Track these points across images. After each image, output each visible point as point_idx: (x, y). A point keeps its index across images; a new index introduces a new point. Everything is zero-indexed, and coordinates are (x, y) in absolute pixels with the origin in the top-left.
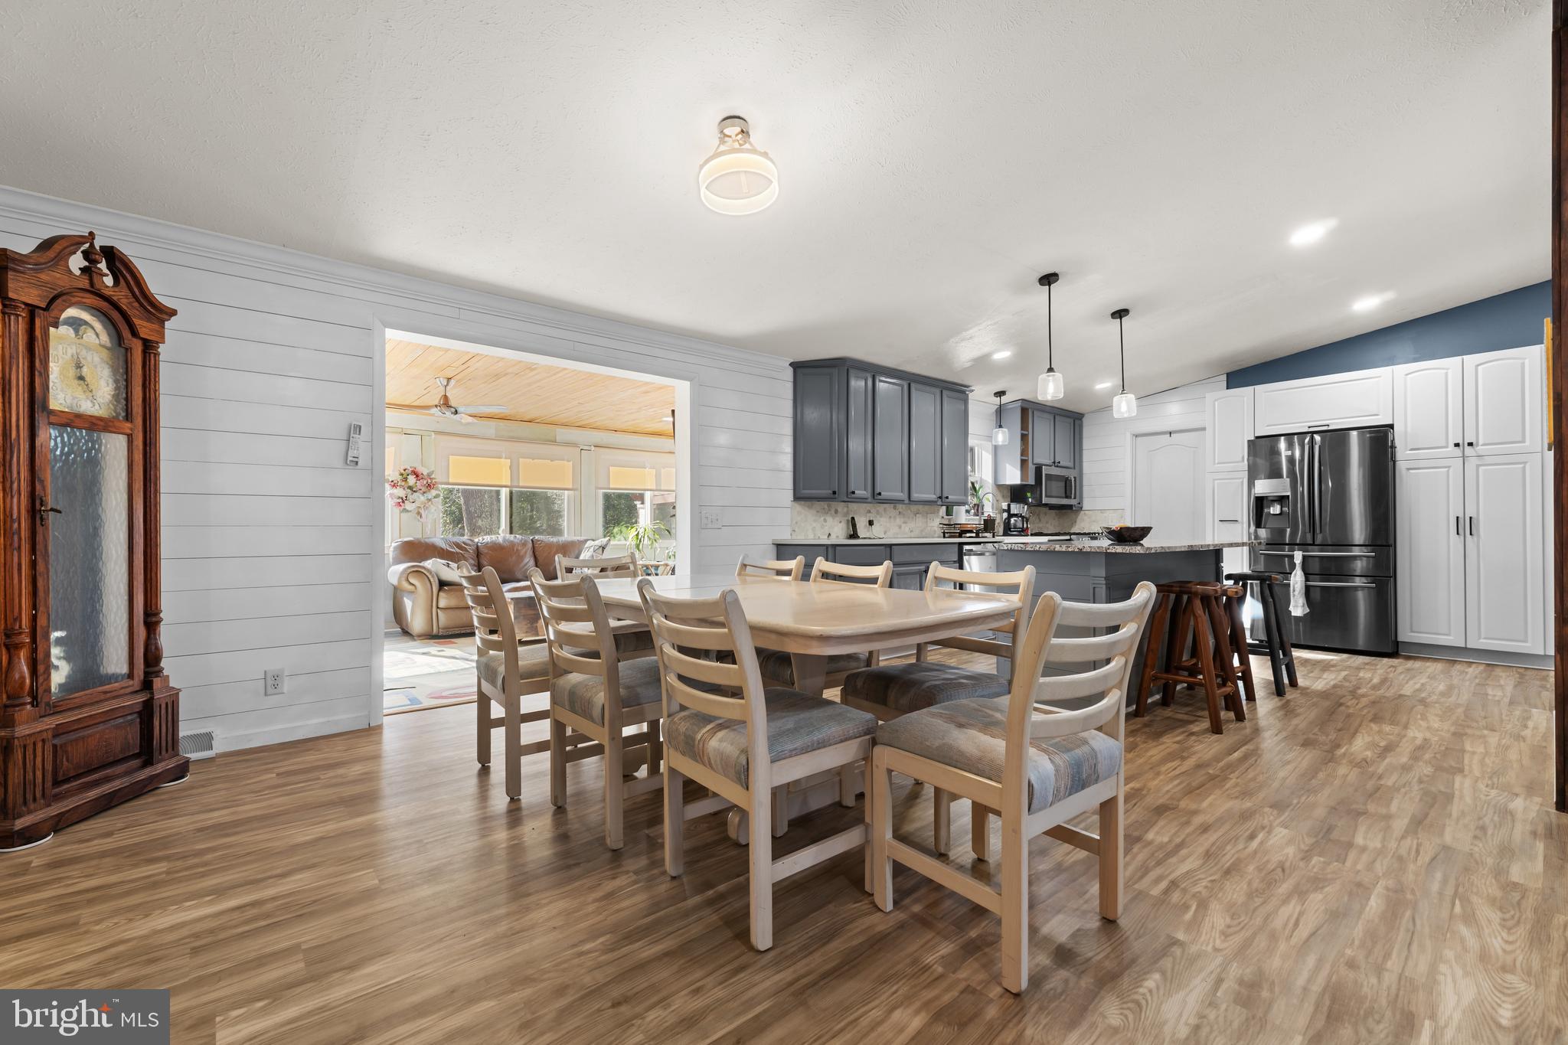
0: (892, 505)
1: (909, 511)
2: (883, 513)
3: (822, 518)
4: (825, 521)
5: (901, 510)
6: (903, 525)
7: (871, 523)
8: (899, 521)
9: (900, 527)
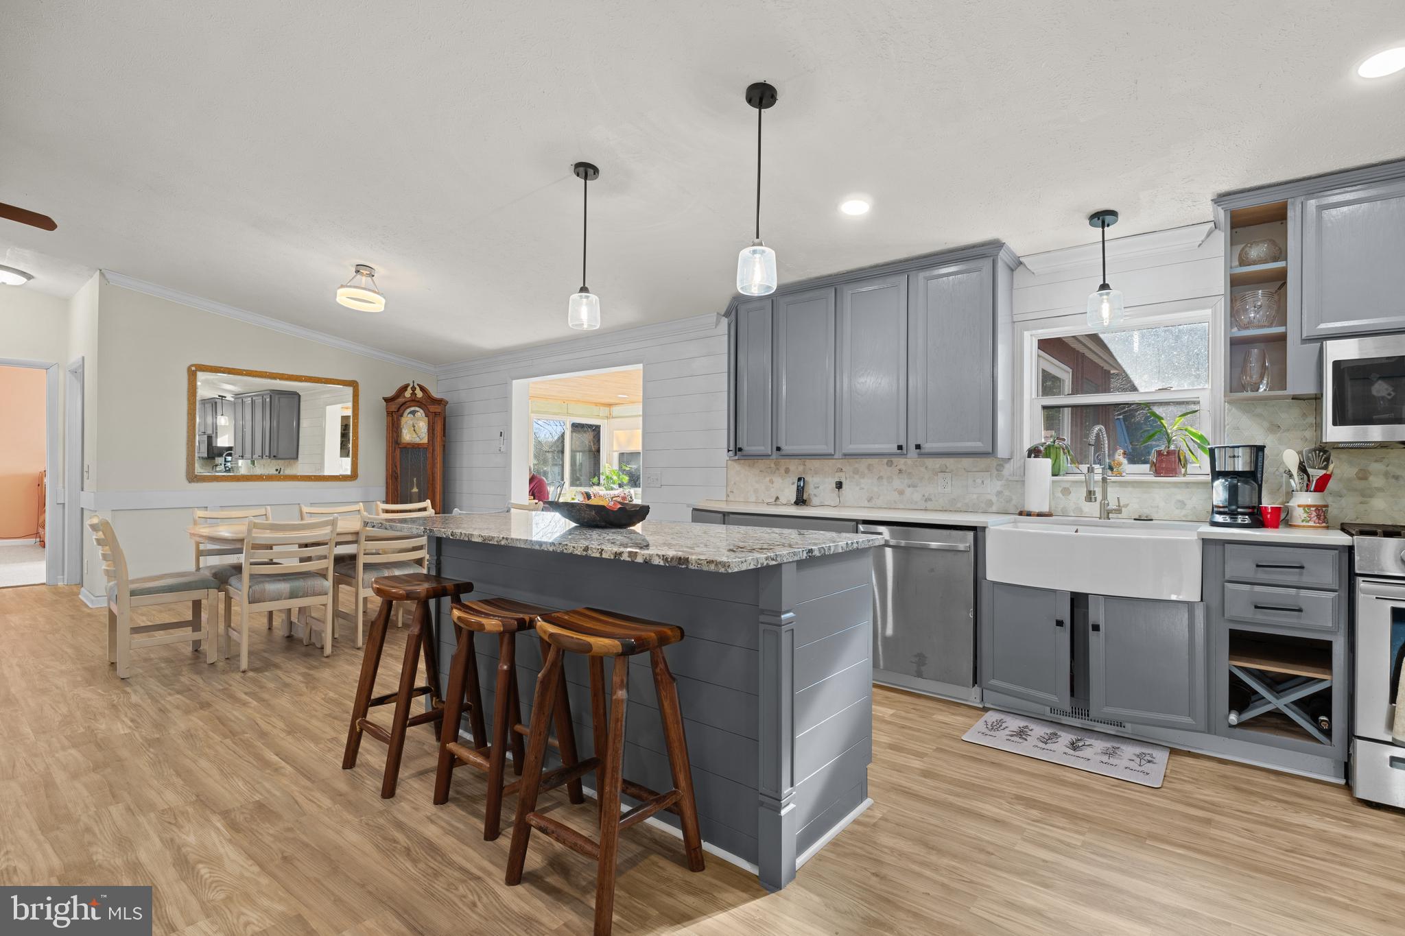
0: (885, 461)
1: (923, 469)
2: (866, 471)
3: (768, 479)
4: (772, 482)
5: (903, 468)
6: (908, 491)
7: (839, 485)
8: (898, 483)
9: (901, 493)
